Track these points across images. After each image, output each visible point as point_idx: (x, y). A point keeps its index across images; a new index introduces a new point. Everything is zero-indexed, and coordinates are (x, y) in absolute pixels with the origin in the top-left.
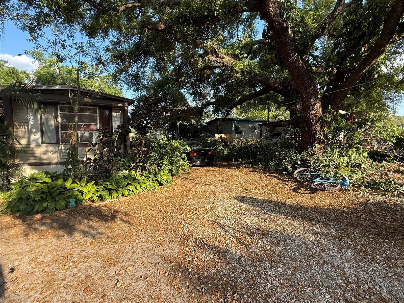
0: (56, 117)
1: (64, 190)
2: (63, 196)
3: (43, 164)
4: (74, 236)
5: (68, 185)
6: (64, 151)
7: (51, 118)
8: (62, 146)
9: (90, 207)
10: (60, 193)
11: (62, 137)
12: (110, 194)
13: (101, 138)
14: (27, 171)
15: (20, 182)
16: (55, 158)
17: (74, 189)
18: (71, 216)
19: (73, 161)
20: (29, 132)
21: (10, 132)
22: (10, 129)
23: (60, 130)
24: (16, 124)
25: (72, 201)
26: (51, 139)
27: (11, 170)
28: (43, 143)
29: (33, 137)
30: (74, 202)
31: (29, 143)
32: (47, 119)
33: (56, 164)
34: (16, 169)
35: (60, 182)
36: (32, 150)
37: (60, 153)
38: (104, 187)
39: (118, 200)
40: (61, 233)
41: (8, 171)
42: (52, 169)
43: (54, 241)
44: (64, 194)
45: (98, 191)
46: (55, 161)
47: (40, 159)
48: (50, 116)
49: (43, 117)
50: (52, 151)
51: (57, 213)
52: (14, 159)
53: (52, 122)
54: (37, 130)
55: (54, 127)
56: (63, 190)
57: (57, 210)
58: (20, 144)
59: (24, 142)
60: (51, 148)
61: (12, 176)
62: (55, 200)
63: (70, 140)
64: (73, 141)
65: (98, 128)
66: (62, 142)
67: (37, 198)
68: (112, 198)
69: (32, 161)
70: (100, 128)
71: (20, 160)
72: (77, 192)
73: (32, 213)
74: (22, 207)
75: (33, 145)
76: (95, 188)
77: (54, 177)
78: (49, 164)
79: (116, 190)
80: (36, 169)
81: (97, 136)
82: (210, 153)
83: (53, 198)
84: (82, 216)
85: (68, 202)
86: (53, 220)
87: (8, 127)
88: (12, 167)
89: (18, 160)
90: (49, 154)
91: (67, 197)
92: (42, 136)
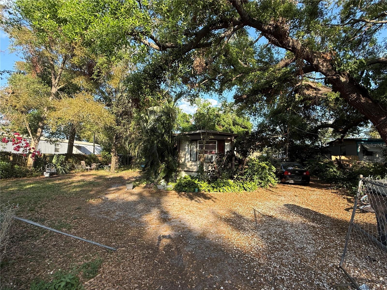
0: (197, 147)
3: (190, 171)
4: (192, 201)
5: (196, 182)
6: (199, 165)
7: (195, 147)
8: (198, 162)
9: (203, 194)
10: (192, 185)
11: (198, 158)
12: (213, 189)
13: (217, 158)
14: (183, 174)
15: (180, 179)
17: (198, 184)
18: (195, 195)
19: (201, 171)
20: (185, 155)
21: (178, 155)
23: (198, 154)
24: (181, 151)
25: (197, 189)
26: (194, 159)
28: (190, 160)
29: (187, 157)
31: (185, 161)
32: (193, 148)
33: (195, 172)
35: (193, 180)
36: (186, 164)
37: (197, 166)
38: (211, 185)
39: (216, 193)
40: (189, 199)
41: (176, 173)
42: (193, 174)
43: (186, 201)
44: (194, 185)
45: (208, 187)
46: (195, 170)
47: (189, 169)
49: (192, 147)
53: (195, 150)
54: (189, 154)
55: (195, 152)
56: (193, 183)
57: (190, 192)
58: (181, 161)
59: (183, 160)
60: (193, 163)
61: (178, 176)
62: (190, 188)
63: (201, 159)
66: (198, 160)
67: (184, 185)
68: (214, 191)
69: (186, 169)
70: (217, 152)
72: (199, 186)
73: (181, 191)
74: (179, 188)
75: (187, 161)
76: (207, 185)
77: (192, 178)
78: (192, 172)
79: (217, 188)
80: (187, 174)
81: (215, 157)
82: (305, 174)
83: (189, 186)
84: (198, 196)
85: (195, 189)
86: (188, 195)
87: (178, 153)
88: (178, 172)
89: (180, 168)
90: (193, 166)
91: (195, 187)
92: (190, 157)
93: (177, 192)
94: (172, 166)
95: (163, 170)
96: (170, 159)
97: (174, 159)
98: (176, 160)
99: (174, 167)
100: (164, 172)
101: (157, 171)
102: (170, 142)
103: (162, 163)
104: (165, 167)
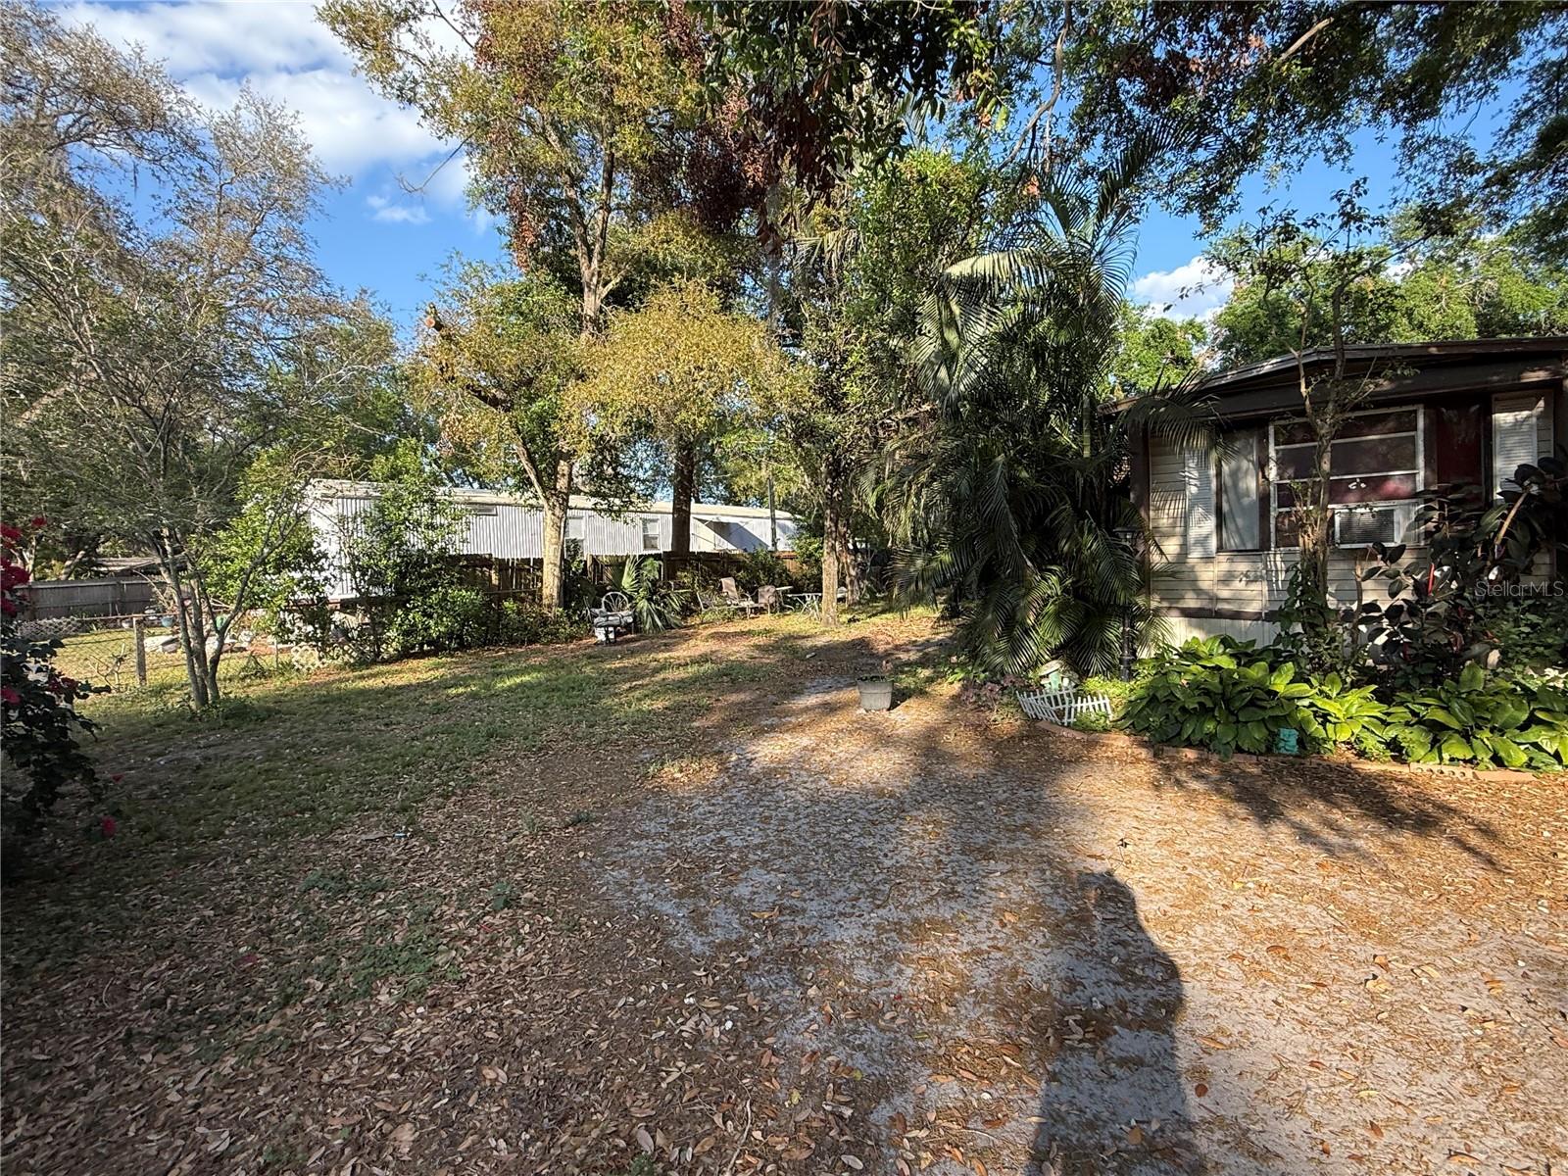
0: (1262, 465)
1: (1265, 696)
2: (1259, 711)
3: (1219, 615)
4: (1274, 828)
5: (1281, 684)
6: (1282, 576)
7: (1247, 470)
8: (1278, 558)
9: (1345, 773)
10: (1252, 703)
11: (1277, 530)
12: (1436, 744)
13: (1431, 525)
14: (1176, 630)
15: (1159, 658)
16: (1256, 597)
17: (1299, 698)
18: (1280, 778)
19: (1308, 610)
20: (1186, 517)
21: (1141, 520)
22: (1143, 513)
23: (1274, 504)
24: (1155, 498)
25: (1289, 738)
26: (1246, 537)
27: (1140, 625)
28: (1220, 549)
29: (1194, 532)
30: (1293, 741)
31: (1185, 550)
32: (1234, 474)
33: (1257, 617)
34: (1151, 623)
35: (1257, 671)
36: (1192, 570)
37: (1270, 582)
38: (1414, 714)
39: (1469, 773)
40: (1241, 810)
41: (1133, 627)
42: (1242, 630)
43: (1218, 823)
44: (1264, 708)
45: (1385, 723)
46: (1253, 608)
47: (1211, 599)
48: (1245, 464)
49: (1226, 468)
50: (1246, 576)
51: (1238, 758)
52: (1149, 594)
53: (1251, 483)
54: (1208, 511)
55: (1254, 496)
56: (1261, 694)
57: (1239, 750)
58: (1162, 553)
59: (1171, 547)
60: (1243, 566)
61: (1143, 642)
62: (1238, 722)
63: (1301, 540)
64: (1308, 540)
65: (1421, 488)
66: (1277, 546)
67: (1191, 705)
68: (1441, 759)
69: (1191, 602)
70: (1426, 484)
71: (1162, 599)
72: (1309, 713)
73: (1175, 741)
74: (1155, 720)
75: (1195, 555)
76: (1377, 709)
77: (1245, 655)
78: (1237, 615)
79: (1467, 736)
80: (1200, 627)
81: (1413, 517)
83: (1232, 713)
84: (1312, 788)
85: (1274, 735)
86: (1226, 774)
87: (1135, 509)
88: (1143, 615)
89: (1157, 597)
90: (1238, 585)
91: (1275, 719)
92: (1219, 527)
93: (1143, 744)
94: (1105, 583)
95: (1050, 608)
96: (1091, 544)
97: (1112, 547)
98: (1125, 549)
99: (1113, 592)
100: (1058, 618)
101: (1019, 616)
102: (1087, 453)
103: (1042, 569)
104: (1065, 590)
